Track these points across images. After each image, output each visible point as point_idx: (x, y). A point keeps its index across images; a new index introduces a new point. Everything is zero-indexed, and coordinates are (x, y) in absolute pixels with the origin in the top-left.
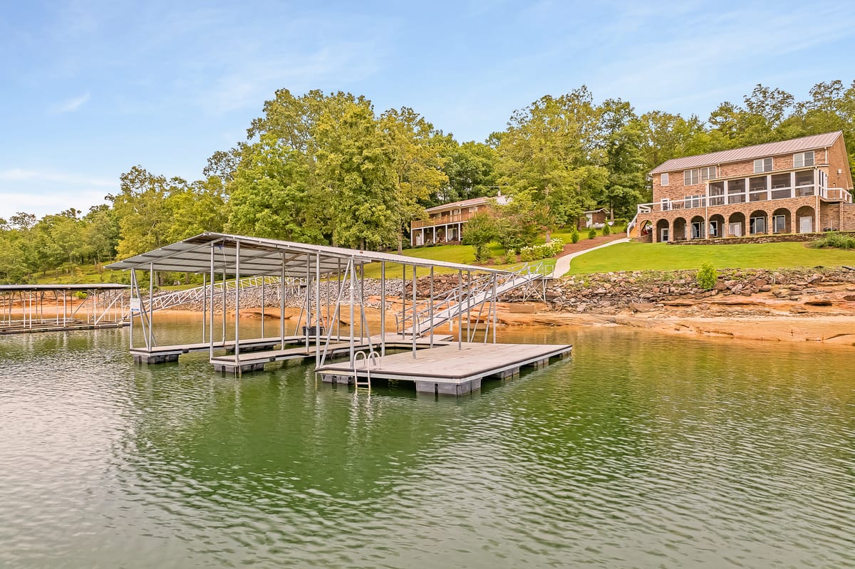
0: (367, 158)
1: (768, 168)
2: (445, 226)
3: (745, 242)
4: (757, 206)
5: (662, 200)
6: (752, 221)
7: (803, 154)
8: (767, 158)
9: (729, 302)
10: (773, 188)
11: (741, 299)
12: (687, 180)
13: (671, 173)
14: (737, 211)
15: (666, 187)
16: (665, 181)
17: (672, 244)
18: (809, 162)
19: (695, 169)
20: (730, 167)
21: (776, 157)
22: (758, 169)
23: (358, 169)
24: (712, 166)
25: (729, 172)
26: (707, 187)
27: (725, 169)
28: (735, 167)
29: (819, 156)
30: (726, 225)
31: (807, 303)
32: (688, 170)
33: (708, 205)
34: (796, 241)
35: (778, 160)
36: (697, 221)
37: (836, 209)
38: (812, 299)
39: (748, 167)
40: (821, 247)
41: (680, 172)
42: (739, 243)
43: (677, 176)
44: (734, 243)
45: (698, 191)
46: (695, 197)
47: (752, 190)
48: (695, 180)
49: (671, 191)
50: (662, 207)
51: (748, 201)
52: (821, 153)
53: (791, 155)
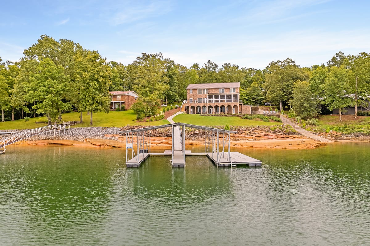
0: (102, 76)
1: (223, 92)
2: (120, 102)
4: (222, 104)
5: (190, 98)
6: (221, 108)
7: (232, 89)
8: (223, 89)
9: (236, 136)
10: (227, 99)
11: (238, 135)
12: (199, 93)
13: (193, 90)
15: (192, 94)
16: (191, 92)
17: (201, 115)
19: (201, 89)
20: (212, 90)
21: (225, 88)
22: (220, 92)
23: (97, 80)
24: (207, 89)
26: (208, 96)
27: (211, 90)
28: (214, 90)
29: (237, 90)
30: (213, 109)
31: (255, 137)
32: (199, 89)
33: (208, 102)
34: (237, 116)
35: (226, 89)
37: (241, 106)
38: (256, 135)
40: (245, 119)
41: (196, 89)
42: (222, 116)
43: (195, 91)
44: (220, 116)
45: (202, 97)
46: (201, 99)
47: (221, 98)
48: (201, 93)
49: (193, 96)
50: (190, 101)
51: (220, 102)
52: (237, 89)
53: (229, 88)
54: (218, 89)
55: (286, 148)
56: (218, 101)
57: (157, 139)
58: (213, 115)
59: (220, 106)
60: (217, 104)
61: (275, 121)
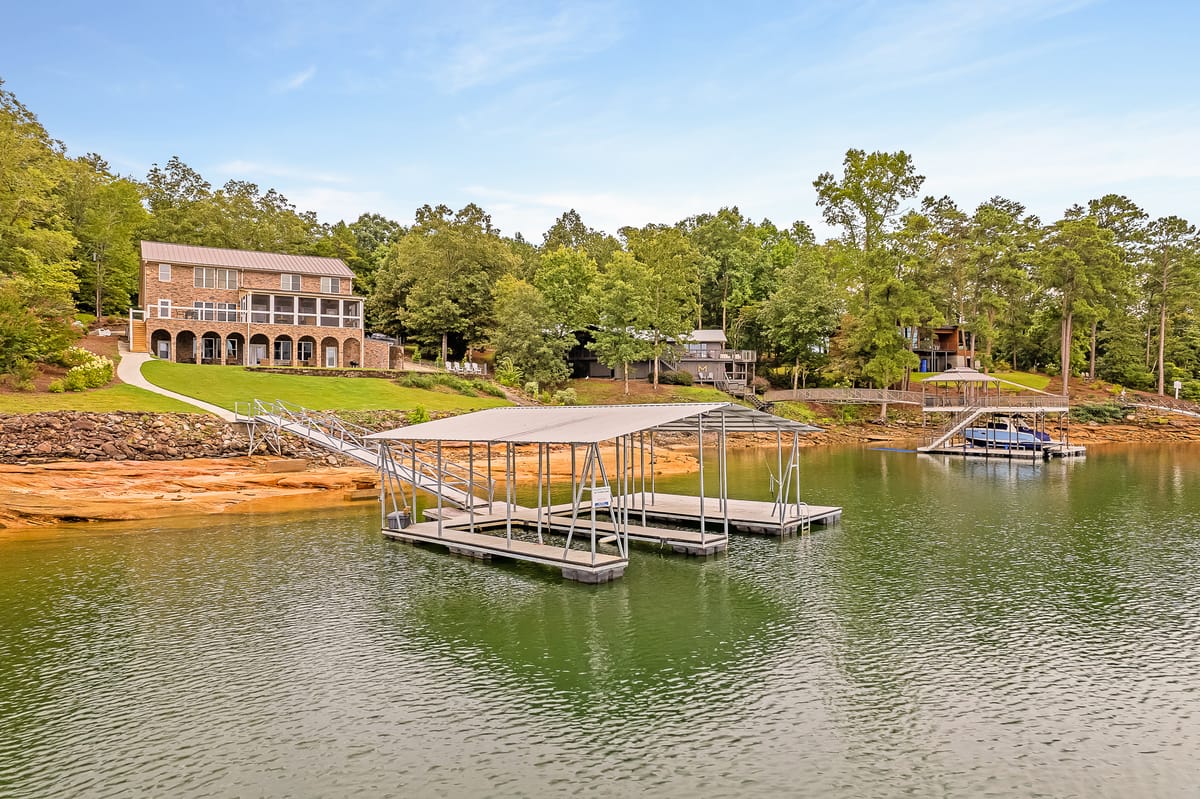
1: (296, 286)
3: (334, 375)
4: (306, 331)
5: (160, 301)
7: (330, 279)
8: (295, 275)
12: (199, 280)
13: (175, 266)
14: (284, 333)
15: (167, 283)
16: (165, 275)
18: (335, 288)
19: (210, 268)
20: (253, 276)
21: (304, 276)
22: (286, 285)
24: (233, 270)
25: (253, 281)
27: (250, 277)
28: (260, 277)
29: (345, 285)
30: (247, 346)
32: (200, 267)
33: (249, 320)
34: (378, 378)
35: (307, 279)
36: (211, 338)
39: (275, 279)
41: (189, 267)
42: (329, 375)
43: (184, 272)
44: (324, 375)
45: (212, 298)
46: (208, 305)
47: (277, 309)
48: (210, 283)
49: (174, 291)
50: (160, 310)
51: (296, 323)
52: (347, 282)
53: (318, 277)
54: (277, 274)
55: (660, 473)
56: (289, 320)
57: (203, 470)
58: (296, 371)
59: (296, 339)
60: (285, 330)
61: (490, 394)
